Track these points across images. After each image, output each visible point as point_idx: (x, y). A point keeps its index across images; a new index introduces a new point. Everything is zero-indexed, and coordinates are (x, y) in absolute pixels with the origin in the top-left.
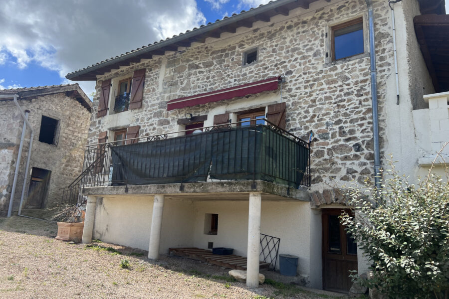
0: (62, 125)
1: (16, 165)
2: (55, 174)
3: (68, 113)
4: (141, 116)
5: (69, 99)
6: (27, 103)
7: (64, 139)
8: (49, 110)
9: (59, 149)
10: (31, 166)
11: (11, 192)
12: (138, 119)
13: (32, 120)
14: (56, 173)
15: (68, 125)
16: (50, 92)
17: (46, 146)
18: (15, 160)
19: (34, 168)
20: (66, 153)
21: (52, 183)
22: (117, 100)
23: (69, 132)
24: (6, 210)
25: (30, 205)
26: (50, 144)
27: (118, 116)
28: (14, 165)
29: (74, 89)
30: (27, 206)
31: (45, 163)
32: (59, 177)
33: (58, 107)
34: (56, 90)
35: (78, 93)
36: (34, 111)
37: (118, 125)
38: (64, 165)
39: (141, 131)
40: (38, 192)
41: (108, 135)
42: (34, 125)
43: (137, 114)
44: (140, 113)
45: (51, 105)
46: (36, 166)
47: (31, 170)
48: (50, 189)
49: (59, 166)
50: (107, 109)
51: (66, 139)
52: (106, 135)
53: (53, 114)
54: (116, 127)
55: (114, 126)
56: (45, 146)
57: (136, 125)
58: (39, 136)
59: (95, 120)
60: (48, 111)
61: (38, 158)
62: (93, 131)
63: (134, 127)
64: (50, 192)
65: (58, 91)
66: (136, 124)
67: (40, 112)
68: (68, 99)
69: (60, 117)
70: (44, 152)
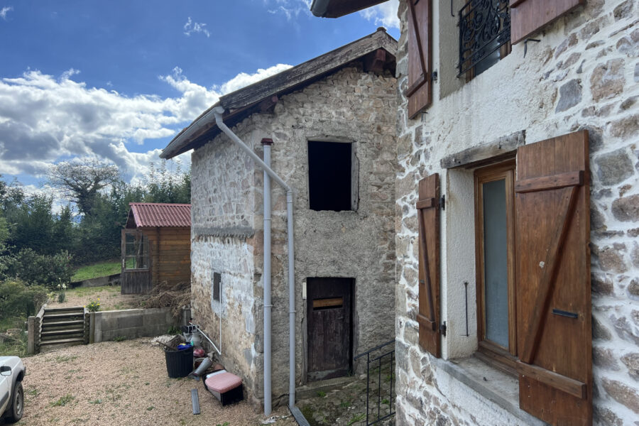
0: (361, 154)
1: (263, 283)
2: (366, 285)
3: (372, 117)
4: (591, 61)
5: (370, 80)
6: (264, 120)
7: (375, 190)
8: (322, 122)
9: (366, 217)
10: (303, 277)
11: (262, 352)
12: (573, 89)
13: (285, 160)
14: (366, 280)
15: (379, 150)
16: (306, 73)
17: (329, 219)
18: (259, 270)
19: (310, 281)
20: (384, 224)
21: (362, 309)
22: (463, 25)
23: (383, 169)
24: (260, 395)
25: (321, 369)
26: (338, 210)
27: (469, 97)
28: (259, 284)
29: (374, 48)
30: (312, 375)
31: (334, 262)
32: (376, 291)
33: (345, 110)
34: (325, 64)
35: (388, 53)
36: (285, 136)
37: (474, 143)
38: (384, 256)
39: (602, 162)
40: (336, 332)
41: (444, 192)
42: (292, 172)
43: (564, 57)
44: (580, 47)
45: (325, 108)
46: (313, 274)
47: (305, 285)
48: (360, 325)
49: (373, 263)
50: (429, 77)
51: (379, 187)
52: (438, 191)
53: (333, 130)
54: (468, 154)
55: (462, 148)
56: (326, 219)
57: (564, 129)
58: (307, 196)
59: (407, 132)
60: (320, 126)
61: (316, 254)
62: (407, 172)
63: (552, 141)
64: (361, 332)
65: (329, 67)
66: (562, 122)
67: (300, 133)
68: (366, 79)
69: (353, 135)
70: (327, 236)
